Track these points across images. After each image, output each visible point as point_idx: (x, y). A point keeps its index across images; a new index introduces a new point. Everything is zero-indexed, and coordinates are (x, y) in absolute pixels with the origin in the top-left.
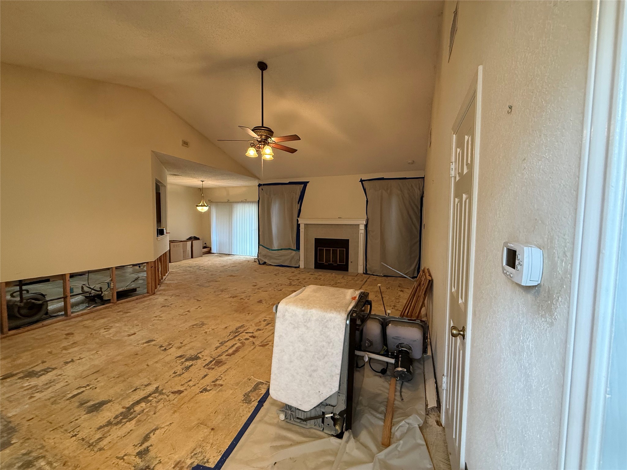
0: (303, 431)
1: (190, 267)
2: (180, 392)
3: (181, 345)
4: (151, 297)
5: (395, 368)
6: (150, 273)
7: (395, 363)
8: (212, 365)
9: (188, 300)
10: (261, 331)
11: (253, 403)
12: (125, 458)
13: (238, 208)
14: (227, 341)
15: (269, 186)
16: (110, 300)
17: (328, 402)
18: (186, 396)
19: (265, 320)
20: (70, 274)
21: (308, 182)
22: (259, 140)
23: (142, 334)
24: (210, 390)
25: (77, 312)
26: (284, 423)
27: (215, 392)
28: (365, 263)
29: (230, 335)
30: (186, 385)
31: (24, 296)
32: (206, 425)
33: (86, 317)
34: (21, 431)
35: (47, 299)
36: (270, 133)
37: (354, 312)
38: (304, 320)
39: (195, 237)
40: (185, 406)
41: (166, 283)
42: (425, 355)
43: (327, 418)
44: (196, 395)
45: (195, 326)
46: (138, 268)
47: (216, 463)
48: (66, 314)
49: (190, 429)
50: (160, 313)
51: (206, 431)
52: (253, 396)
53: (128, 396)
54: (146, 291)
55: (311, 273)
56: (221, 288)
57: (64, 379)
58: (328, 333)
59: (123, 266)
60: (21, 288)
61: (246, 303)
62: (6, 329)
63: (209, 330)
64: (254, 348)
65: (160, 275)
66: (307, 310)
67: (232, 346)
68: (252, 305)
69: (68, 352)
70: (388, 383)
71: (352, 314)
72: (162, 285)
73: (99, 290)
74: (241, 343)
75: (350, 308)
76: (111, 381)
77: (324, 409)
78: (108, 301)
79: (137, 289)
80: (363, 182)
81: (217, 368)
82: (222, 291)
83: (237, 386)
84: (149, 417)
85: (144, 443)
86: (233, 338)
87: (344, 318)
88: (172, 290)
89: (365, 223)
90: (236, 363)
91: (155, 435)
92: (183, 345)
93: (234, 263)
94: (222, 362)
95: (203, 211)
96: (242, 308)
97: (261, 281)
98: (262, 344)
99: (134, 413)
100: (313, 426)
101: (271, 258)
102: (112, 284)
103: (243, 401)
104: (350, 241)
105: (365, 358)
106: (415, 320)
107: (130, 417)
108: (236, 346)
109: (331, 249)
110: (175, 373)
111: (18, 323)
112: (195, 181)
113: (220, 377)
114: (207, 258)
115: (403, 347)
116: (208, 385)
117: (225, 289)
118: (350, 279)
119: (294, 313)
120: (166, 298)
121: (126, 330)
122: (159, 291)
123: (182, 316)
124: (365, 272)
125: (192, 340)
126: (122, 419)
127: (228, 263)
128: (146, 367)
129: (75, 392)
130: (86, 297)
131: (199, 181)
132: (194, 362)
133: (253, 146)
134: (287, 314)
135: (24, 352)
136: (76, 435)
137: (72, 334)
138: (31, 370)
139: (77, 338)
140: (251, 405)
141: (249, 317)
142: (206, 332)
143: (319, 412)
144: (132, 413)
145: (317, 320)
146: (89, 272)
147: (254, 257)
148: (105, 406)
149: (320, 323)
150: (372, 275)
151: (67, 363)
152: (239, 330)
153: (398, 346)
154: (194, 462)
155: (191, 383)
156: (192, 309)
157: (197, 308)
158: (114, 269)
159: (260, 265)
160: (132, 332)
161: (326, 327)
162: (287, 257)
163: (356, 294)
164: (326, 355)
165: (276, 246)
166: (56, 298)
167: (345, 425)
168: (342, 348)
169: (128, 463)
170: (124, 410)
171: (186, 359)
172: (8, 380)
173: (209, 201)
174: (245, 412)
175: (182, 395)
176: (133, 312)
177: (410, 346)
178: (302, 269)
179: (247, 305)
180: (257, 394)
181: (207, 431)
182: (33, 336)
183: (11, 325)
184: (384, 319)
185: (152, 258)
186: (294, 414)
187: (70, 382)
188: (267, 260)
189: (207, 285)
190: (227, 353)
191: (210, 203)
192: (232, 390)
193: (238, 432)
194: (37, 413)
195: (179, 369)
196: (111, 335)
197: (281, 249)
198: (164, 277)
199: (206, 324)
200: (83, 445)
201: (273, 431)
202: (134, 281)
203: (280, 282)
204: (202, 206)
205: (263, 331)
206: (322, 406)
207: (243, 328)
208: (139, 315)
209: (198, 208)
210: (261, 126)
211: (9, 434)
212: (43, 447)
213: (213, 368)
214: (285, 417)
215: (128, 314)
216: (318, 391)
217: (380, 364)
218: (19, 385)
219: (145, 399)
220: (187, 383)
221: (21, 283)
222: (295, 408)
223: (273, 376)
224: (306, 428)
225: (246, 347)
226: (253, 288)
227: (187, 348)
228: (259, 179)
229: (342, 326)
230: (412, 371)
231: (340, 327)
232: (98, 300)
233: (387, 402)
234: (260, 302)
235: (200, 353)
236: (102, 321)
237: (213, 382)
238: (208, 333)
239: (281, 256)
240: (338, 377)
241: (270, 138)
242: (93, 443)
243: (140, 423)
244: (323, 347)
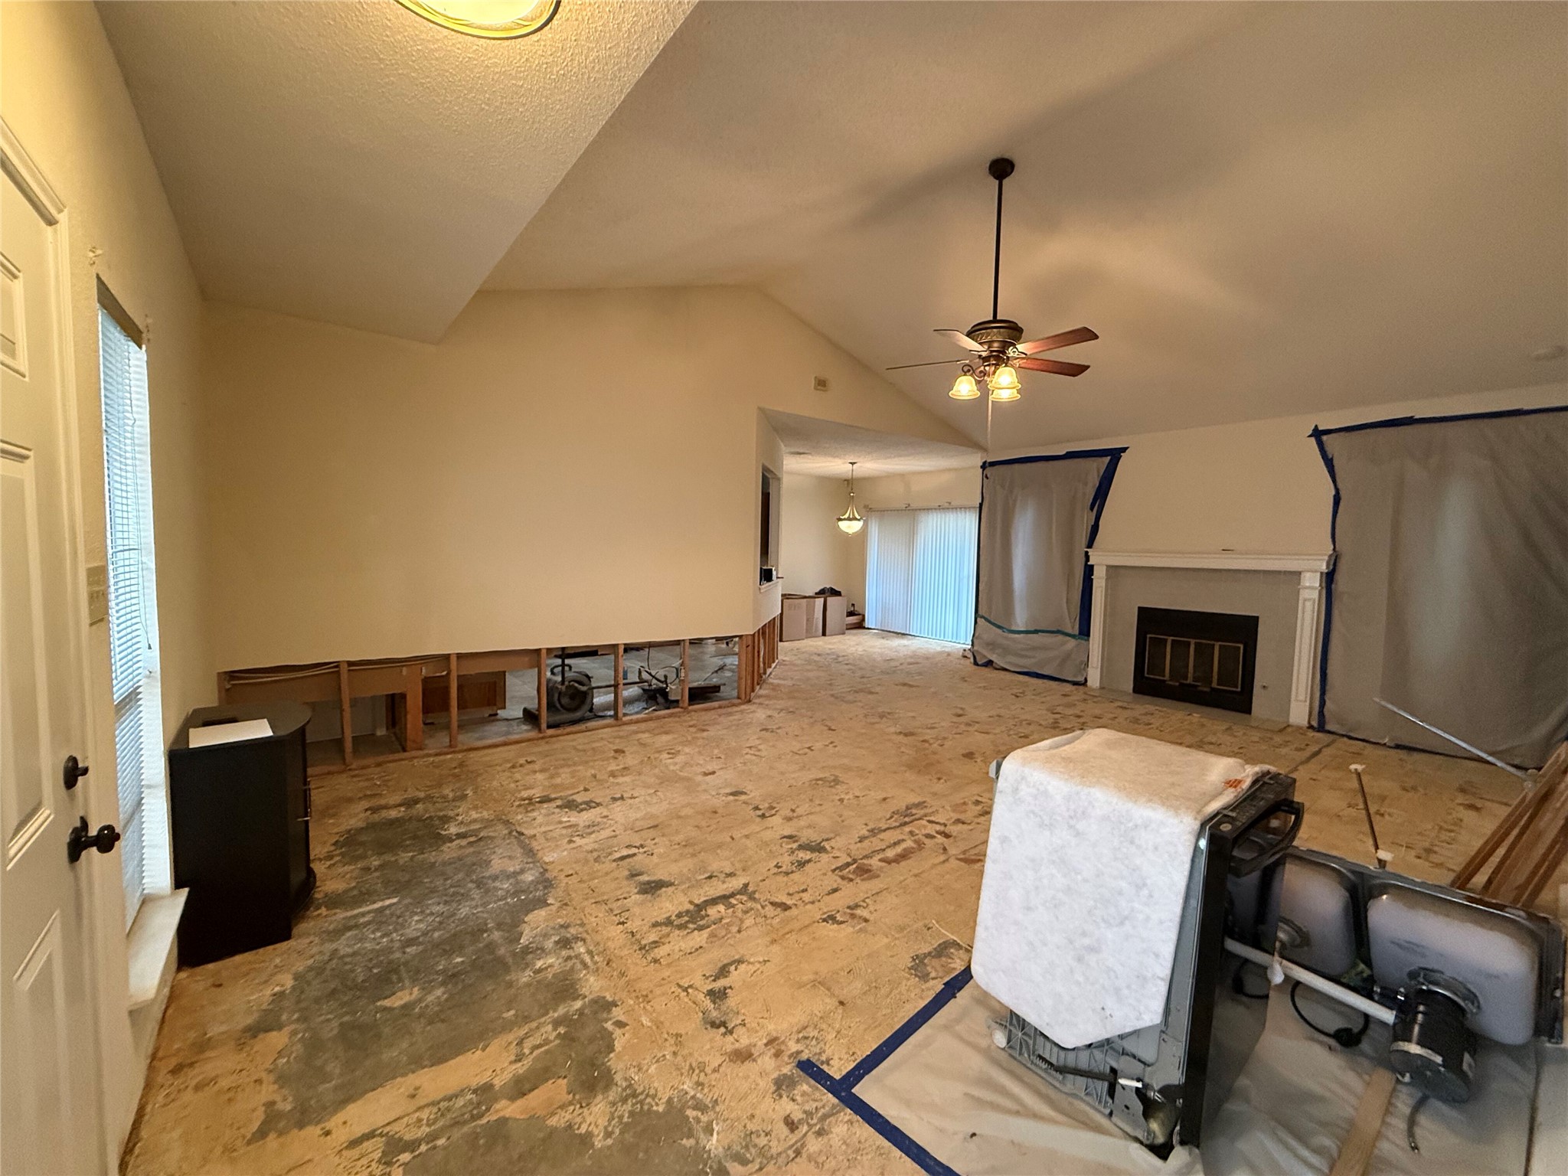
0: (1051, 1092)
1: (819, 655)
2: (785, 907)
3: (791, 814)
4: (743, 707)
5: (1396, 1038)
6: (744, 659)
7: (1395, 1024)
8: (849, 871)
9: (812, 725)
10: (965, 827)
11: (932, 983)
12: (690, 990)
13: (930, 524)
14: (885, 830)
15: (1009, 466)
16: (677, 701)
17: (1130, 1045)
18: (796, 918)
19: (977, 803)
20: (625, 644)
21: (1124, 450)
22: (984, 354)
23: (727, 777)
24: (842, 922)
25: (631, 714)
26: (1003, 1056)
27: (852, 929)
28: (1317, 694)
29: (891, 817)
30: (797, 897)
31: (566, 675)
32: (829, 989)
33: (643, 726)
34: (558, 890)
35: (593, 685)
36: (1014, 332)
37: (1226, 819)
38: (1068, 810)
39: (832, 589)
40: (793, 937)
41: (772, 684)
42: (1548, 1045)
43: (1123, 1088)
44: (814, 922)
45: (820, 782)
46: (724, 646)
47: (844, 1073)
48: (616, 716)
49: (801, 986)
50: (758, 742)
51: (828, 1000)
52: (933, 967)
53: (698, 884)
54: (735, 693)
55: (1120, 704)
56: (880, 710)
57: (610, 826)
58: (1138, 862)
59: (701, 640)
60: (563, 662)
61: (934, 753)
62: (544, 726)
63: (847, 797)
64: (944, 862)
65: (762, 665)
66: (1079, 788)
67: (895, 844)
68: (950, 759)
69: (616, 781)
70: (1364, 1081)
71: (1219, 823)
72: (764, 686)
73: (663, 679)
74: (915, 841)
75: (1215, 806)
76: (674, 849)
77: (1117, 1061)
78: (675, 703)
79: (722, 687)
80: (1324, 438)
81: (859, 881)
82: (882, 716)
83: (898, 932)
84: (729, 936)
85: (719, 978)
86: (898, 827)
87: (1189, 829)
88: (782, 699)
89: (1324, 568)
90: (901, 882)
91: (738, 971)
92: (795, 815)
93: (914, 655)
94: (870, 871)
95: (851, 531)
96: (925, 764)
97: (977, 707)
98: (967, 856)
99: (706, 919)
100: (1082, 1094)
101: (1006, 651)
102: (683, 671)
103: (910, 969)
104: (1260, 620)
105: (1273, 973)
106: (1501, 907)
107: (701, 923)
108: (904, 845)
109: (1193, 641)
110: (778, 866)
111: (558, 718)
112: (837, 465)
113: (864, 901)
114: (854, 638)
115: (1437, 984)
116: (838, 911)
117: (889, 713)
118: (1257, 739)
119: (1042, 788)
120: (769, 713)
121: (701, 762)
122: (760, 697)
123: (797, 757)
124: (1315, 723)
125: (813, 811)
126: (687, 922)
127: (901, 654)
128: (729, 839)
129: (625, 852)
130: (643, 690)
131: (844, 463)
132: (814, 855)
133: (969, 371)
134: (1023, 786)
135: (562, 766)
136: (623, 923)
137: (623, 752)
138: (570, 798)
139: (630, 760)
140: (928, 985)
141: (939, 787)
142: (841, 800)
143: (1103, 1062)
144: (703, 918)
145: (1106, 818)
146: (651, 645)
147: (964, 646)
148: (664, 889)
149: (1113, 829)
150: (1343, 736)
151: (614, 799)
152: (914, 811)
153: (1413, 975)
154: (802, 1051)
155: (806, 896)
156: (818, 745)
157: (827, 746)
158: (687, 643)
159: (976, 667)
160: (710, 768)
161: (1132, 842)
162: (1052, 652)
163: (1243, 775)
164: (1126, 918)
165: (1020, 620)
166: (604, 684)
167: (1178, 1128)
168: (1178, 909)
169: (695, 1003)
170: (692, 907)
171: (800, 845)
172: (545, 805)
173: (866, 507)
174: (913, 995)
175: (787, 913)
176: (712, 732)
177: (1469, 990)
178: (1093, 690)
179: (936, 757)
180: (943, 966)
181: (831, 1003)
182: (574, 743)
183: (551, 719)
184: (1361, 874)
185: (749, 630)
186: (1031, 1042)
187: (618, 832)
188: (995, 656)
189: (850, 698)
190: (881, 856)
191: (868, 511)
192: (887, 937)
193: (893, 1031)
194: (577, 867)
195: (786, 861)
196: (677, 767)
197: (1036, 632)
198: (769, 671)
199: (843, 782)
200: (632, 944)
201: (976, 1063)
202: (716, 672)
203: (1028, 717)
204: (849, 519)
205: (970, 827)
206: (1110, 1051)
207: (922, 809)
208: (722, 739)
209: (840, 523)
210: (991, 318)
211: (545, 887)
212: (582, 925)
213: (851, 880)
214: (1008, 1043)
215: (705, 734)
216: (1099, 1007)
217: (1334, 1010)
218: (556, 817)
219: (724, 899)
220: (799, 892)
221: (565, 653)
222: (1036, 1029)
223: (980, 932)
224: (1061, 1091)
225: (924, 853)
226: (956, 719)
227: (802, 823)
228: (983, 449)
229: (1181, 849)
230: (1470, 1074)
231: (1176, 852)
232: (660, 699)
233: (1348, 1131)
234: (969, 755)
235: (827, 840)
236: (665, 738)
237: (849, 907)
238: (845, 801)
239: (1034, 649)
240: (1163, 988)
241: (1014, 345)
242: (645, 946)
243: (716, 939)
244: (1120, 893)
